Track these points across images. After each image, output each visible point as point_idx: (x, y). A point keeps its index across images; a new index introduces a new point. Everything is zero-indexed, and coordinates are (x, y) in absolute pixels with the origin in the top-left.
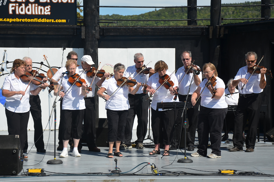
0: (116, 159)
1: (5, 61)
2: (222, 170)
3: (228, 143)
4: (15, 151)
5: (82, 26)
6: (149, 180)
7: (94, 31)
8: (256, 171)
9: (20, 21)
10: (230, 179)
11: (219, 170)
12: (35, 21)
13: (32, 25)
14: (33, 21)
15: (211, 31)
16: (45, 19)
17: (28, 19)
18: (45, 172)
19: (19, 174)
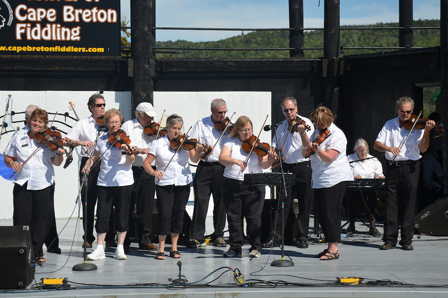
0: (179, 262)
1: (10, 112)
2: (342, 278)
3: (351, 237)
4: (22, 251)
5: (129, 57)
6: (230, 293)
7: (147, 66)
8: (393, 279)
9: (34, 50)
10: (354, 291)
11: (338, 278)
12: (56, 51)
13: (51, 57)
14: (53, 51)
15: (325, 66)
16: (72, 47)
17: (46, 48)
18: (69, 283)
19: (29, 287)
